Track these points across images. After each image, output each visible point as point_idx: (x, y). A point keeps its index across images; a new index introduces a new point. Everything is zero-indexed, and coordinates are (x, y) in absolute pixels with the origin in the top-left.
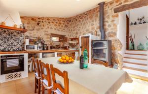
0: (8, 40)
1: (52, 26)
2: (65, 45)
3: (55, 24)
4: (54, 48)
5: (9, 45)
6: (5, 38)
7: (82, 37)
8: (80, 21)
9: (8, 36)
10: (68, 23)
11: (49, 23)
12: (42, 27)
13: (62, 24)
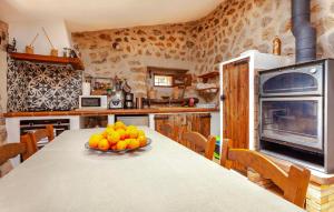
0: (49, 88)
1: (149, 48)
2: (187, 96)
3: (158, 41)
4: (154, 103)
5: (52, 99)
6: (43, 83)
7: (225, 67)
8: (226, 23)
9: (49, 79)
10: (195, 36)
11: (143, 40)
12: (125, 52)
13: (178, 41)
